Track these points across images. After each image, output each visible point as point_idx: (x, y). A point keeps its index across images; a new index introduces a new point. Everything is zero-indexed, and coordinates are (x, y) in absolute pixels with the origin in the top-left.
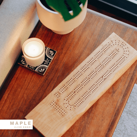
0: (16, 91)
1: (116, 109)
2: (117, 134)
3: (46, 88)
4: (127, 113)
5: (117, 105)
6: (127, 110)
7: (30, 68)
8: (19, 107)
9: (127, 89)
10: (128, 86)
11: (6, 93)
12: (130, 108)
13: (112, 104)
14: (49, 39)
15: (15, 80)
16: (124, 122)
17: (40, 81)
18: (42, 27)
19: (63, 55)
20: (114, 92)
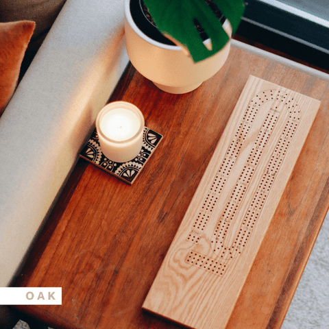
0: (83, 213)
1: (297, 248)
2: (296, 309)
3: (149, 207)
4: (316, 264)
5: (298, 239)
6: (316, 257)
7: (105, 167)
8: (92, 247)
9: (318, 205)
10: (320, 200)
11: (64, 219)
12: (321, 252)
13: (289, 239)
14: (151, 103)
15: (81, 191)
16: (309, 283)
17: (134, 192)
18: (135, 78)
19: (181, 136)
20: (291, 213)
